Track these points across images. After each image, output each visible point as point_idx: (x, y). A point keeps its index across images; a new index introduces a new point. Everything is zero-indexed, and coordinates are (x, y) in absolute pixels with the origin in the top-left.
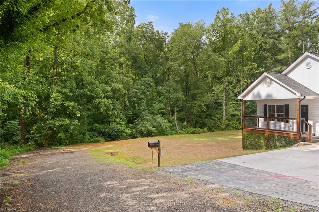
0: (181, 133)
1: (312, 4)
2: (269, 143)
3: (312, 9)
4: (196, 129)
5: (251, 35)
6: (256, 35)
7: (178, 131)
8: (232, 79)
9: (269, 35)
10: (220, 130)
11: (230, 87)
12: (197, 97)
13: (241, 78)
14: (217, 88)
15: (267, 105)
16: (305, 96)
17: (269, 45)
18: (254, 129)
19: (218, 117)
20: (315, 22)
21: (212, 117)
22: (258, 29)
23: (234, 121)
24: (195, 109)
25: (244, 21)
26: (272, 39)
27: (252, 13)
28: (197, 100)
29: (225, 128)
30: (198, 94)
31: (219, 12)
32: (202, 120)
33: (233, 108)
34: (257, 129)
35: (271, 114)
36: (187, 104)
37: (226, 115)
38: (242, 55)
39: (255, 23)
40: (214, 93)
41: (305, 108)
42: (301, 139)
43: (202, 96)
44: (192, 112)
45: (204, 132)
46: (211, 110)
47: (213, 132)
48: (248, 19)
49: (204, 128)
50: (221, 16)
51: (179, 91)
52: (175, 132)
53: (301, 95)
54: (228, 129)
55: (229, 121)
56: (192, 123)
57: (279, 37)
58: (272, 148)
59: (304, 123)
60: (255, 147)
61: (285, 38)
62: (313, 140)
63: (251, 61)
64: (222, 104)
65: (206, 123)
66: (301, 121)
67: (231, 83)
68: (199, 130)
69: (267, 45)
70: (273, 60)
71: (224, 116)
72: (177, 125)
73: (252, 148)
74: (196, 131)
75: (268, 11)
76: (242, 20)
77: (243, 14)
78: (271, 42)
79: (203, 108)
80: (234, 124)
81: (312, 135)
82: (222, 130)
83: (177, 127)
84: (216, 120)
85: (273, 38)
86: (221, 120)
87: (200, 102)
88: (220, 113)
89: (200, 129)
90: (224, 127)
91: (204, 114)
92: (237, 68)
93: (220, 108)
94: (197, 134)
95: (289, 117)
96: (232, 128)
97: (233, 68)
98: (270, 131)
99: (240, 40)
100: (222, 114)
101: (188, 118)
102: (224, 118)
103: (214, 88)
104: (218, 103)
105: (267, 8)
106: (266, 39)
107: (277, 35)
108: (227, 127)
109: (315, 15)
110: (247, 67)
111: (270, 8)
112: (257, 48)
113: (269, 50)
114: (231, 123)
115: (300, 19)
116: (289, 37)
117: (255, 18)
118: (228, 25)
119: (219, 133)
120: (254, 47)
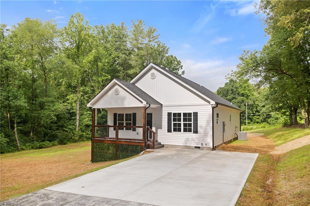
0: (23, 149)
1: (155, 30)
2: (117, 153)
3: (155, 34)
4: (44, 143)
5: (106, 47)
6: (110, 48)
7: (19, 147)
8: (87, 89)
9: (122, 50)
10: (73, 142)
11: (85, 97)
12: (45, 106)
13: (96, 88)
14: (71, 97)
15: (117, 113)
16: (150, 105)
17: (121, 60)
18: (104, 139)
19: (71, 128)
20: (157, 47)
21: (64, 128)
22: (112, 44)
23: (88, 131)
24: (43, 119)
25: (100, 33)
26: (124, 55)
27: (107, 27)
28: (45, 109)
29: (79, 139)
30: (46, 102)
31: (73, 16)
32: (52, 132)
33: (87, 119)
34: (106, 139)
35: (120, 123)
36: (33, 114)
37: (80, 125)
38: (97, 66)
39: (110, 37)
40: (68, 103)
41: (150, 116)
42: (146, 146)
43: (51, 105)
44: (39, 123)
45: (54, 145)
46: (64, 121)
47: (65, 144)
48: (103, 32)
49: (55, 140)
50: (75, 21)
51: (21, 97)
52: (15, 149)
53: (147, 103)
54: (81, 140)
55: (83, 132)
56: (40, 136)
57: (130, 54)
58: (120, 158)
59: (149, 131)
60: (104, 159)
61: (135, 56)
62: (156, 146)
63: (105, 73)
64: (76, 114)
65: (57, 135)
66: (146, 129)
67: (86, 93)
68: (48, 144)
69: (120, 60)
70: (124, 74)
71: (77, 127)
72: (17, 140)
73: (101, 160)
74: (44, 145)
75: (121, 28)
76: (97, 31)
77: (99, 26)
78: (123, 57)
79: (53, 118)
80: (88, 134)
81: (155, 142)
82: (75, 141)
83: (18, 142)
84: (69, 131)
85: (125, 53)
86: (74, 131)
87: (49, 112)
88: (74, 123)
89: (48, 142)
90: (77, 138)
91: (56, 125)
92: (92, 78)
93: (73, 118)
94: (44, 148)
95: (136, 126)
96: (85, 139)
97: (89, 78)
98: (119, 140)
99: (95, 49)
100: (75, 125)
101: (34, 130)
102: (77, 129)
103: (68, 97)
104: (71, 113)
105: (121, 25)
106: (119, 54)
107: (127, 52)
108: (80, 138)
109: (157, 40)
110: (101, 78)
111: (122, 27)
112: (111, 61)
113: (121, 65)
114: (85, 134)
115: (146, 41)
116: (138, 55)
117: (110, 32)
118: (83, 33)
119: (71, 146)
120: (108, 59)
